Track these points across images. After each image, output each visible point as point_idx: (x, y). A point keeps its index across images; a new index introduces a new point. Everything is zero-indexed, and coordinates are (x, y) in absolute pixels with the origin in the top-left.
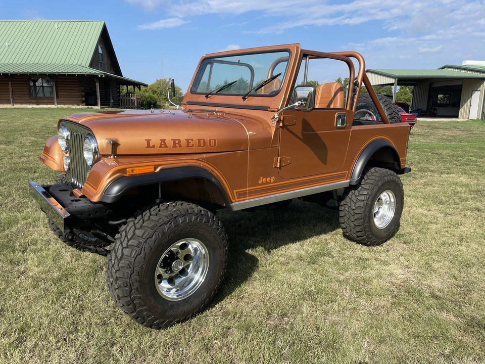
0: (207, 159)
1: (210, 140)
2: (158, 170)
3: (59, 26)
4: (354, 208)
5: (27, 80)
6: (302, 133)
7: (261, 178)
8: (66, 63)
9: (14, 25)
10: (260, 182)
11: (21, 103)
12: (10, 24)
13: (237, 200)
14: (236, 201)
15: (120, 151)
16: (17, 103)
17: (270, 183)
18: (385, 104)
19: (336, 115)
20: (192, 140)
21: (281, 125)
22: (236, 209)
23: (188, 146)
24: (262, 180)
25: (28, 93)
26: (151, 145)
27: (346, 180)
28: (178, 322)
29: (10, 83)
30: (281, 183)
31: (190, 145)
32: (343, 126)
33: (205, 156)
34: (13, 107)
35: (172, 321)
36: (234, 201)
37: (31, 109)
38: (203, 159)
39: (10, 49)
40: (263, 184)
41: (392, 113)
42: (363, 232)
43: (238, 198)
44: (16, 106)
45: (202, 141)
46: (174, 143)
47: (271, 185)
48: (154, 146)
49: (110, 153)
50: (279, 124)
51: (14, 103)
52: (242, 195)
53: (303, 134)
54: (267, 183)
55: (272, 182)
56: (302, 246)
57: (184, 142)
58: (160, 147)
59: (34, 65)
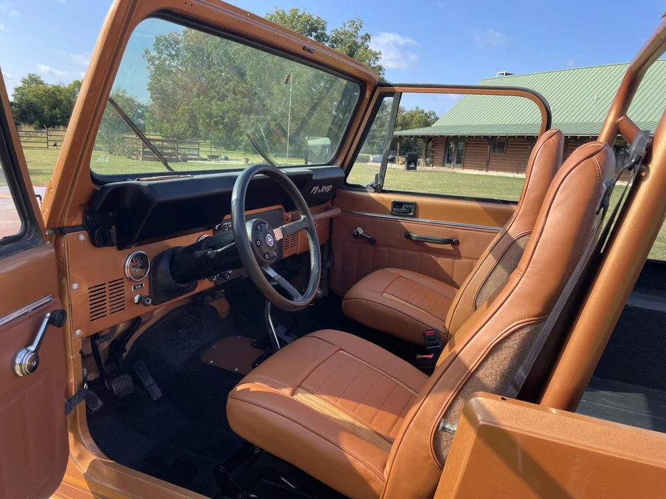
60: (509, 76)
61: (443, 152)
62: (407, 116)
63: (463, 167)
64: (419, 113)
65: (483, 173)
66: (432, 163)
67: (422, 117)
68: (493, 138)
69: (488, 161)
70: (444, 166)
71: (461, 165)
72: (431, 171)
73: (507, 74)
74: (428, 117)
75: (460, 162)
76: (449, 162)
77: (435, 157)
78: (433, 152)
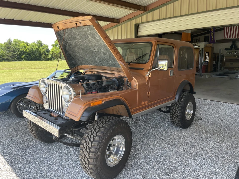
2: (103, 102)
7: (143, 102)
10: (142, 104)
14: (133, 114)
17: (146, 104)
19: (170, 71)
24: (143, 103)
27: (174, 99)
30: (150, 103)
33: (121, 94)
40: (143, 105)
47: (146, 105)
50: (149, 76)
52: (135, 111)
54: (145, 104)
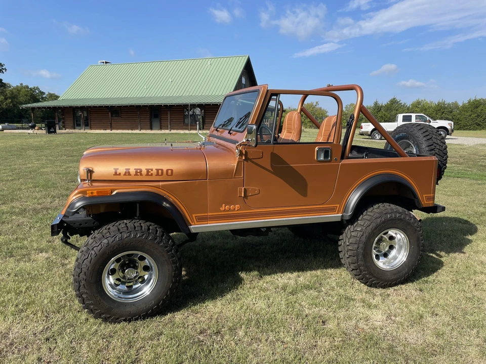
0: (163, 186)
1: (167, 170)
2: (114, 193)
3: (212, 62)
4: (348, 244)
5: (182, 110)
6: (271, 164)
7: (223, 205)
8: (213, 94)
9: (185, 63)
10: (222, 209)
11: (177, 129)
12: (175, 63)
13: (196, 223)
14: (195, 225)
15: (94, 176)
16: (174, 129)
17: (234, 210)
18: (425, 134)
19: (316, 149)
20: (152, 170)
21: (244, 158)
22: (193, 231)
23: (147, 175)
24: (225, 207)
25: (182, 120)
26: (118, 173)
27: (338, 213)
28: (125, 320)
29: (169, 112)
30: (248, 211)
31: (150, 174)
32: (326, 160)
33: (161, 184)
34: (170, 132)
35: (118, 319)
36: (193, 224)
37: (183, 134)
38: (159, 186)
39: (172, 85)
41: (432, 145)
42: (358, 271)
43: (197, 222)
44: (173, 131)
45: (160, 171)
46: (136, 172)
47: (236, 212)
48: (120, 174)
49: (86, 179)
50: (242, 157)
51: (171, 129)
52: (201, 219)
53: (272, 166)
54: (230, 210)
55: (236, 210)
56: (299, 277)
57: (144, 172)
58: (125, 175)
59: (189, 97)
60: (108, 64)
61: (72, 119)
62: (14, 91)
63: (91, 129)
64: (25, 88)
65: (108, 131)
66: (65, 127)
67: (28, 91)
68: (112, 107)
69: (111, 123)
70: (74, 129)
71: (89, 127)
72: (64, 133)
73: (106, 63)
74: (33, 91)
75: (87, 125)
76: (79, 125)
77: (66, 123)
78: (63, 119)
